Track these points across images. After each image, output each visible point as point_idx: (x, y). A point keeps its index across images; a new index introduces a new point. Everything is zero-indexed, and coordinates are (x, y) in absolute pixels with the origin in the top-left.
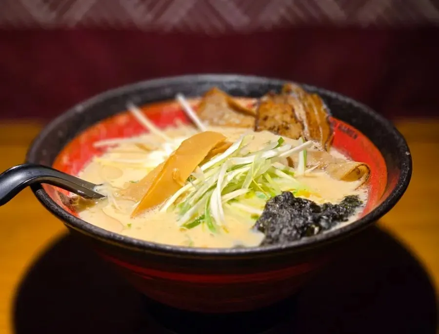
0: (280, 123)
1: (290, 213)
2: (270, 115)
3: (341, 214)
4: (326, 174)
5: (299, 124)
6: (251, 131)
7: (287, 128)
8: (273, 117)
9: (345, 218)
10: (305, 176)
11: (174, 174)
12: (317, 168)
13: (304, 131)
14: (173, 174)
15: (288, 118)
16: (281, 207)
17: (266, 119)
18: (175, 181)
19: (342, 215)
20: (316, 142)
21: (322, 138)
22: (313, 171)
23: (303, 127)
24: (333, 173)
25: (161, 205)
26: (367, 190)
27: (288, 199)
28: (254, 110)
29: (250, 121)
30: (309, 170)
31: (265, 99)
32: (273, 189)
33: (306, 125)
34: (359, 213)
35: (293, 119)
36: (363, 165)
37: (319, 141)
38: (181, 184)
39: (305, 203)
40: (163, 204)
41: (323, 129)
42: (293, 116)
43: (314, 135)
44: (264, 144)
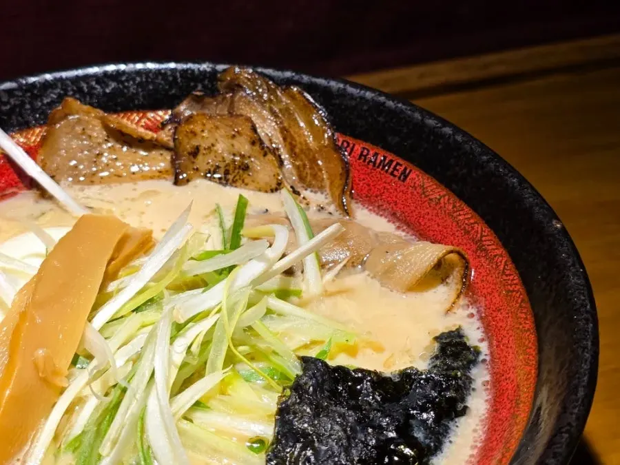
0: (229, 158)
1: (341, 425)
2: (204, 145)
3: (448, 394)
4: (369, 278)
5: (270, 157)
6: (167, 184)
7: (246, 168)
8: (209, 149)
9: (460, 406)
10: (327, 294)
11: (41, 365)
12: (345, 266)
13: (284, 170)
14: (36, 367)
15: (243, 146)
16: (318, 411)
17: (195, 152)
18: (45, 381)
19: (451, 398)
20: (316, 192)
21: (327, 183)
22: (337, 275)
23: (281, 163)
24: (386, 276)
25: (23, 454)
26: (474, 311)
27: (324, 381)
28: (165, 136)
29: (162, 161)
30: (329, 276)
31: (184, 109)
32: (275, 353)
33: (285, 156)
34: (485, 383)
35: (257, 148)
36: (451, 252)
37: (321, 189)
38: (61, 382)
39: (360, 381)
40: (26, 448)
41: (326, 161)
42: (256, 141)
43: (308, 178)
44: (207, 216)
